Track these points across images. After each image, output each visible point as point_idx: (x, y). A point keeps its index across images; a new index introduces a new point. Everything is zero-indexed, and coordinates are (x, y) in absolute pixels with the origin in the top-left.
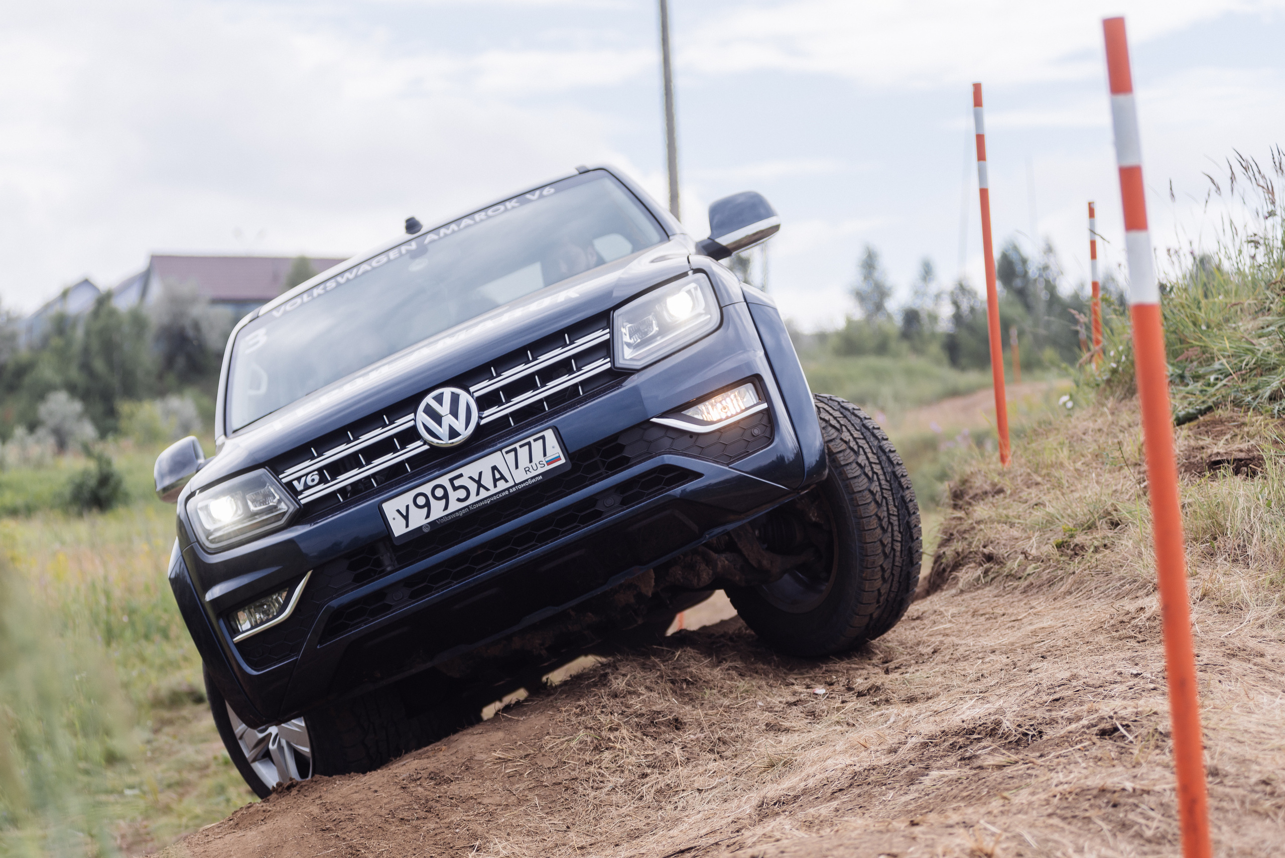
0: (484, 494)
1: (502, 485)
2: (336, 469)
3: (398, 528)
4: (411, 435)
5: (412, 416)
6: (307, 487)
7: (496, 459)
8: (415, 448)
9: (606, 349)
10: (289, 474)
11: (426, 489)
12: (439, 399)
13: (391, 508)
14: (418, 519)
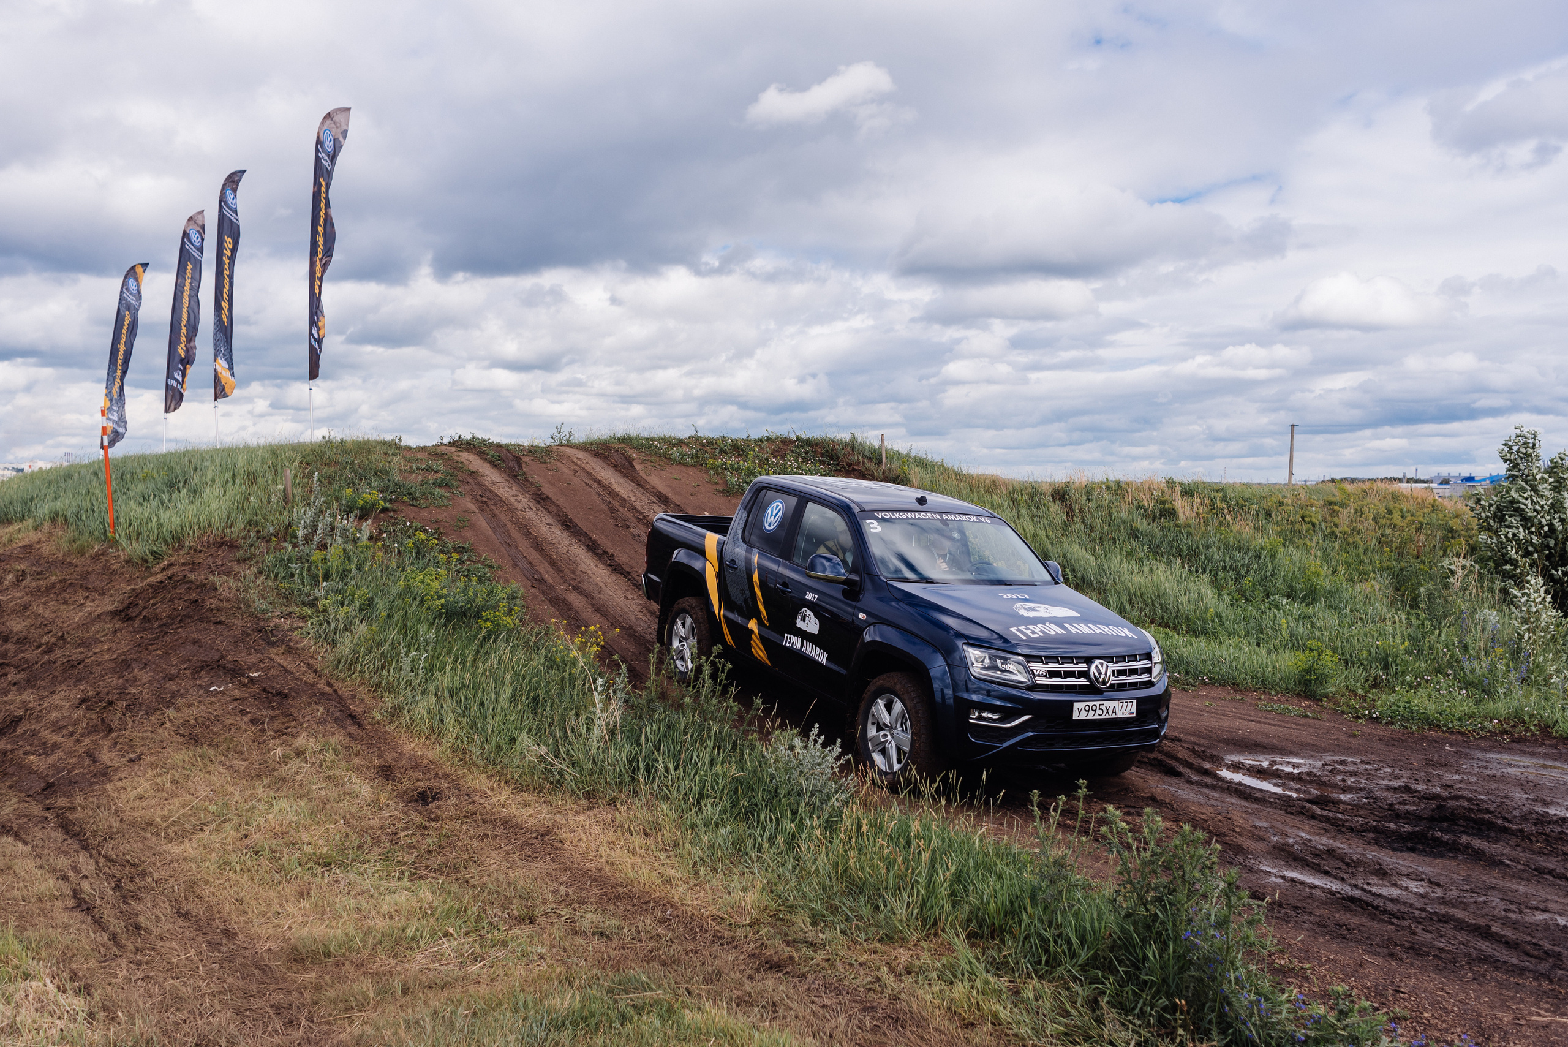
0: (1107, 717)
1: (1114, 716)
2: (1052, 674)
3: (1075, 716)
4: (1085, 674)
5: (1085, 665)
6: (1039, 675)
7: (1116, 703)
8: (1083, 681)
9: (1149, 670)
10: (1033, 665)
11: (1091, 704)
12: (1102, 664)
13: (1076, 705)
14: (1083, 716)
